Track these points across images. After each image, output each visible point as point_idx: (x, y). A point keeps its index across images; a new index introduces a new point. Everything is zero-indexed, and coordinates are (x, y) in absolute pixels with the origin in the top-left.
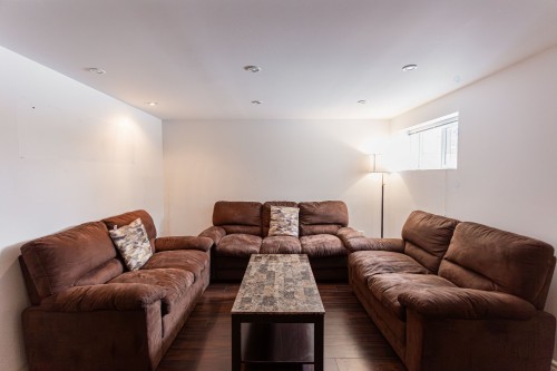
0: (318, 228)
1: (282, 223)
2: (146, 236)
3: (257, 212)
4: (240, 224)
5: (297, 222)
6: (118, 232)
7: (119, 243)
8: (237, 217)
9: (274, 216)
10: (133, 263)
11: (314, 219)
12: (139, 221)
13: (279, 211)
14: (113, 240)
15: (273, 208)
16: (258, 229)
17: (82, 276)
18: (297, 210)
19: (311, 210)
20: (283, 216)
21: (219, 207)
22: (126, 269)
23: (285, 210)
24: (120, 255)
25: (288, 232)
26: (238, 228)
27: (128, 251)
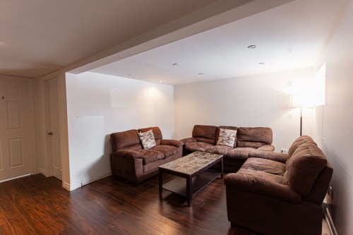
0: (248, 144)
1: (224, 139)
2: (153, 137)
3: (214, 132)
4: (205, 138)
5: (234, 139)
6: (141, 134)
7: (141, 138)
8: (203, 133)
9: (221, 134)
10: (145, 146)
11: (246, 138)
12: (151, 131)
13: (224, 132)
14: (139, 137)
15: (222, 130)
16: (212, 141)
17: (126, 147)
18: (235, 132)
19: (244, 132)
20: (225, 134)
21: (196, 128)
22: (143, 148)
23: (227, 131)
24: (141, 143)
25: (227, 144)
26: (203, 139)
27: (144, 141)
